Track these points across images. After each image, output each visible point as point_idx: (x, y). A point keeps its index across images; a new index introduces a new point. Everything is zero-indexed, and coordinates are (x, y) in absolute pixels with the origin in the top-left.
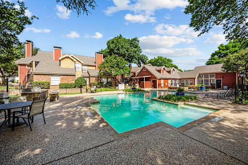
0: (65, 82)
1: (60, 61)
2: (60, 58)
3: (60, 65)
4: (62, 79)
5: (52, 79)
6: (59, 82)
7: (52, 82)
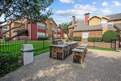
0: (93, 36)
1: (88, 21)
2: (88, 19)
3: (88, 25)
4: (90, 34)
5: (83, 35)
6: (88, 36)
7: (83, 36)
